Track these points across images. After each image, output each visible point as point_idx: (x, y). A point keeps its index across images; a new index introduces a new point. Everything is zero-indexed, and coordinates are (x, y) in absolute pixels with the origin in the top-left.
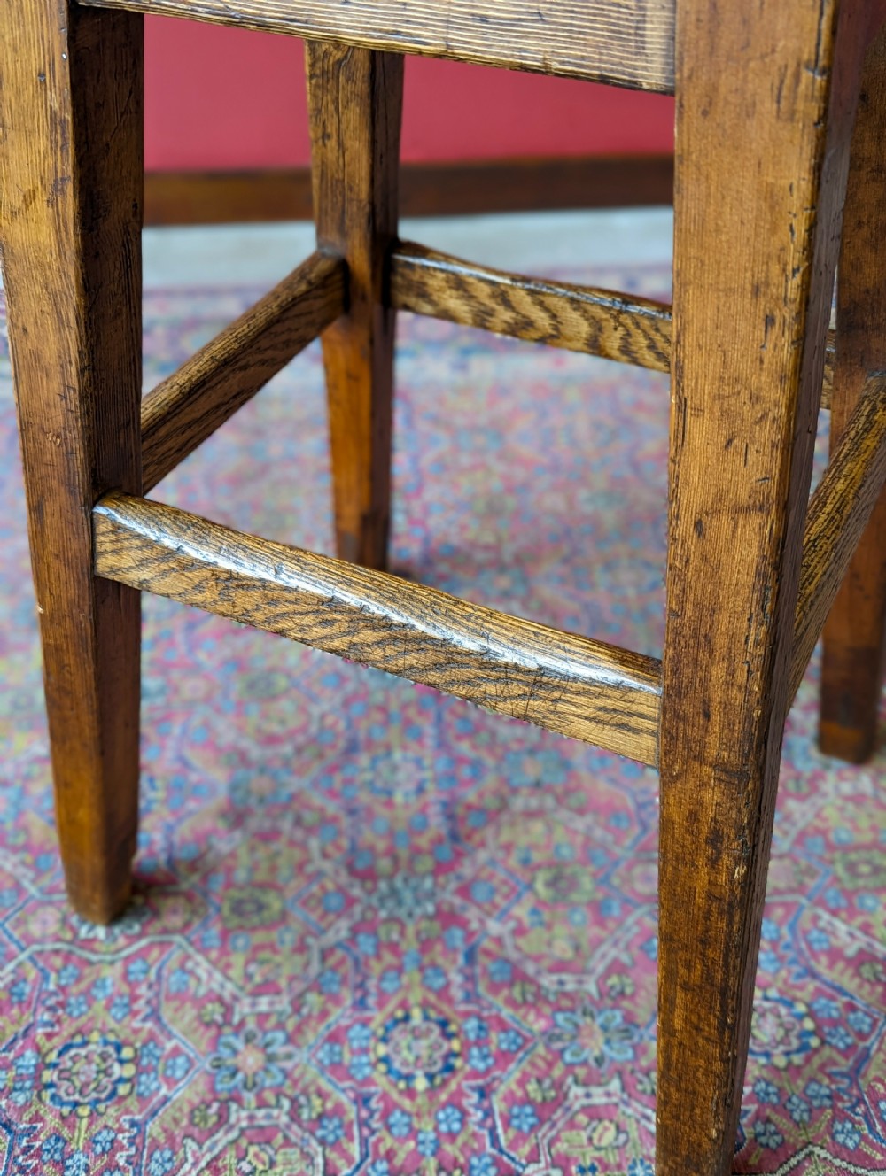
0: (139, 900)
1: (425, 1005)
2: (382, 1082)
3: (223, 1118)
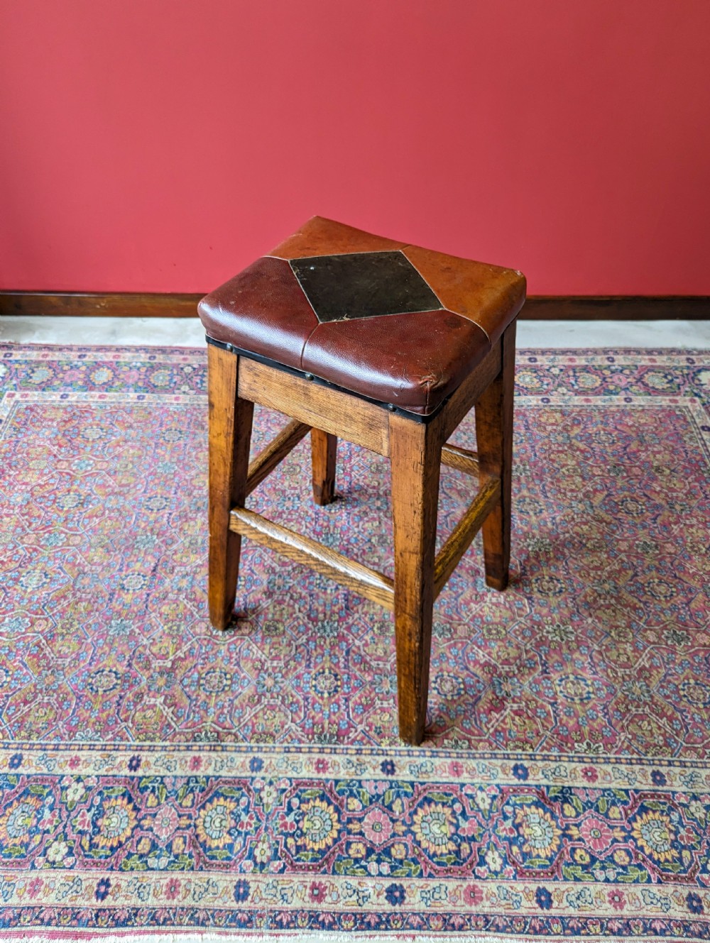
0: (234, 623)
1: (330, 669)
2: (313, 693)
3: (259, 701)
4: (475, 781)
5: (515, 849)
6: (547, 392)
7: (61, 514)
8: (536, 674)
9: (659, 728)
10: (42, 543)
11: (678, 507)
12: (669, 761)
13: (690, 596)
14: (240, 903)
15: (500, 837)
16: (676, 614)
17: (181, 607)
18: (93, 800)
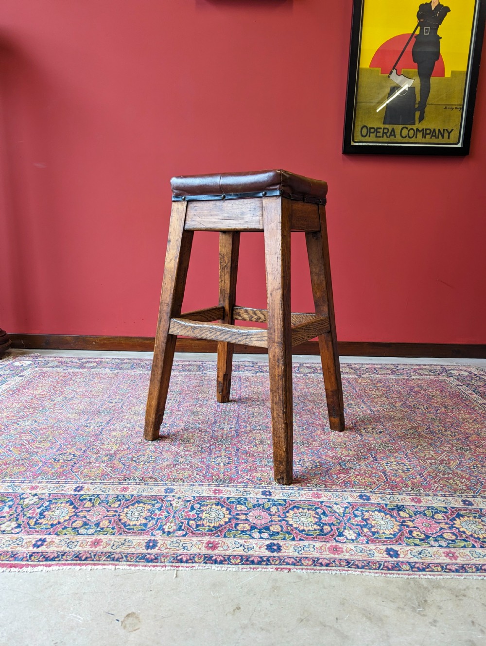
0: (160, 439)
1: (225, 455)
2: (212, 464)
3: (174, 467)
4: (331, 500)
5: (365, 530)
6: (359, 374)
7: (52, 403)
8: (369, 461)
9: (462, 483)
11: (450, 408)
12: (473, 496)
13: (467, 436)
14: (149, 550)
15: (353, 524)
16: (460, 441)
17: (125, 433)
18: (43, 504)
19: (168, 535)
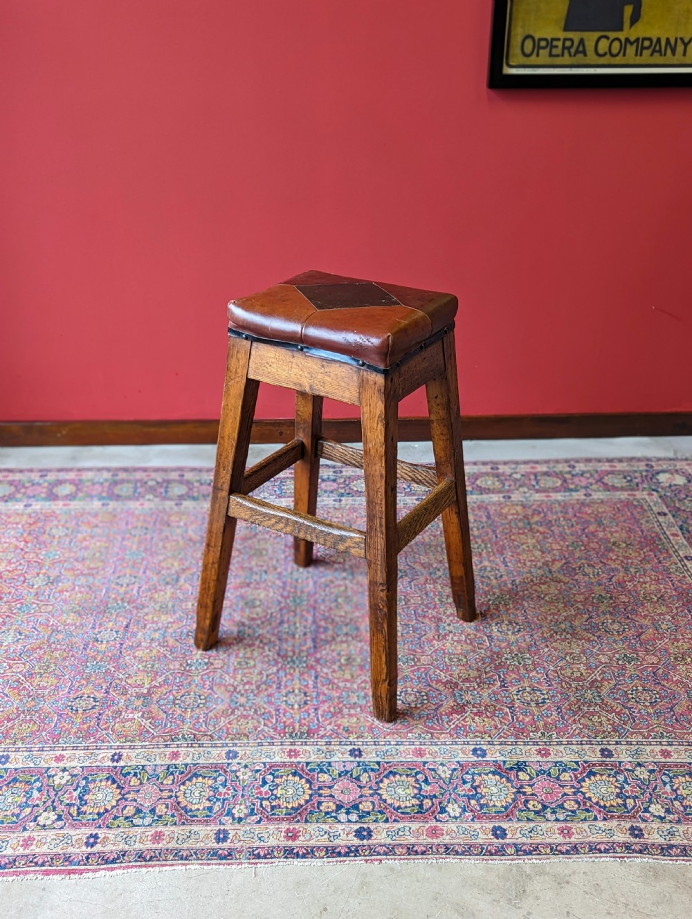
1: (300, 689)
2: (284, 706)
4: (437, 760)
5: (473, 802)
6: (508, 491)
7: (31, 590)
8: (495, 688)
9: (609, 720)
10: (15, 611)
11: (632, 570)
12: (616, 742)
13: (640, 631)
14: (220, 843)
15: (459, 795)
16: (627, 643)
17: (154, 652)
18: (78, 783)
19: (239, 823)
